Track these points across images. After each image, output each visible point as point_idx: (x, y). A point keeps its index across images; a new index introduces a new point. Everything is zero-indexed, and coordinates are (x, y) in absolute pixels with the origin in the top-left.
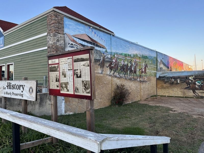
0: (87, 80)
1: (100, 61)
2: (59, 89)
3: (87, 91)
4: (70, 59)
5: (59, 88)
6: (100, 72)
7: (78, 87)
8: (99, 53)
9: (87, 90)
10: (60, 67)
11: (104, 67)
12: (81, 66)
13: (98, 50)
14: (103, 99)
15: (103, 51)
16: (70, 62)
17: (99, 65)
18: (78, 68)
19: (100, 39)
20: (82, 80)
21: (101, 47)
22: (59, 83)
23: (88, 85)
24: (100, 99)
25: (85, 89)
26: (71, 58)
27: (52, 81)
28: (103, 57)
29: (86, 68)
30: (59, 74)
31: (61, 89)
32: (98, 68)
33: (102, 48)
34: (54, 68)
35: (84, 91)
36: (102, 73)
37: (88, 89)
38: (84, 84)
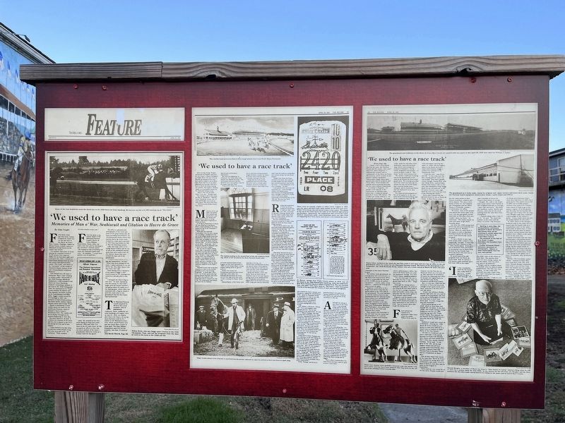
0: (502, 275)
1: (13, 164)
2: (178, 337)
3: (499, 352)
4: (327, 124)
5: (180, 328)
6: (11, 205)
7: (402, 323)
8: (10, 133)
9: (501, 345)
10: (196, 169)
11: (26, 188)
12: (449, 183)
13: (9, 120)
14: (19, 310)
15: (26, 128)
16: (329, 141)
17: (9, 178)
18: (417, 194)
19: (16, 82)
20: (449, 274)
21: (18, 112)
22: (179, 290)
23: (507, 312)
24: (9, 309)
25: (477, 339)
26: (345, 120)
27: (83, 278)
28: (26, 149)
29: (503, 199)
30: (180, 221)
31: (203, 340)
32: (6, 192)
33: (24, 115)
34: (123, 175)
35: (469, 347)
36: (17, 211)
37: (508, 335)
38: (465, 306)
